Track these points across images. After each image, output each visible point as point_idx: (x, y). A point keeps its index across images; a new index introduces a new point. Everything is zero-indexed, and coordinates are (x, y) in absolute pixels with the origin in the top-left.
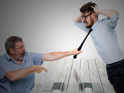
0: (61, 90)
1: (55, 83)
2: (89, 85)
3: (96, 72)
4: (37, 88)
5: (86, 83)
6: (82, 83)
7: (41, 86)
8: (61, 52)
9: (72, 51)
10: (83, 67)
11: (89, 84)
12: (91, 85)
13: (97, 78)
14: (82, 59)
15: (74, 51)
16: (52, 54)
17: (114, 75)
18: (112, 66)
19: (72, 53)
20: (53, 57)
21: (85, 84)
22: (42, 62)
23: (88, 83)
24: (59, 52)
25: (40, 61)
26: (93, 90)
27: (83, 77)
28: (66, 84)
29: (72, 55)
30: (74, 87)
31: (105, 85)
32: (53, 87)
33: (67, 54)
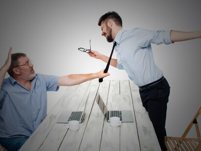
0: (80, 121)
1: (73, 112)
2: (117, 114)
3: (129, 97)
4: (49, 119)
5: (114, 111)
6: (109, 112)
7: (55, 117)
8: (83, 75)
9: (96, 74)
10: (113, 91)
11: (118, 112)
12: (121, 113)
13: (130, 105)
14: (113, 81)
15: (99, 72)
16: (71, 76)
17: (149, 100)
18: (145, 88)
19: (96, 76)
20: (72, 81)
21: (112, 112)
22: (58, 88)
23: (116, 111)
24: (81, 75)
25: (56, 86)
26: (121, 120)
27: (111, 104)
28: (88, 113)
29: (97, 78)
30: (98, 117)
31: (139, 113)
32: (70, 118)
33: (89, 77)
